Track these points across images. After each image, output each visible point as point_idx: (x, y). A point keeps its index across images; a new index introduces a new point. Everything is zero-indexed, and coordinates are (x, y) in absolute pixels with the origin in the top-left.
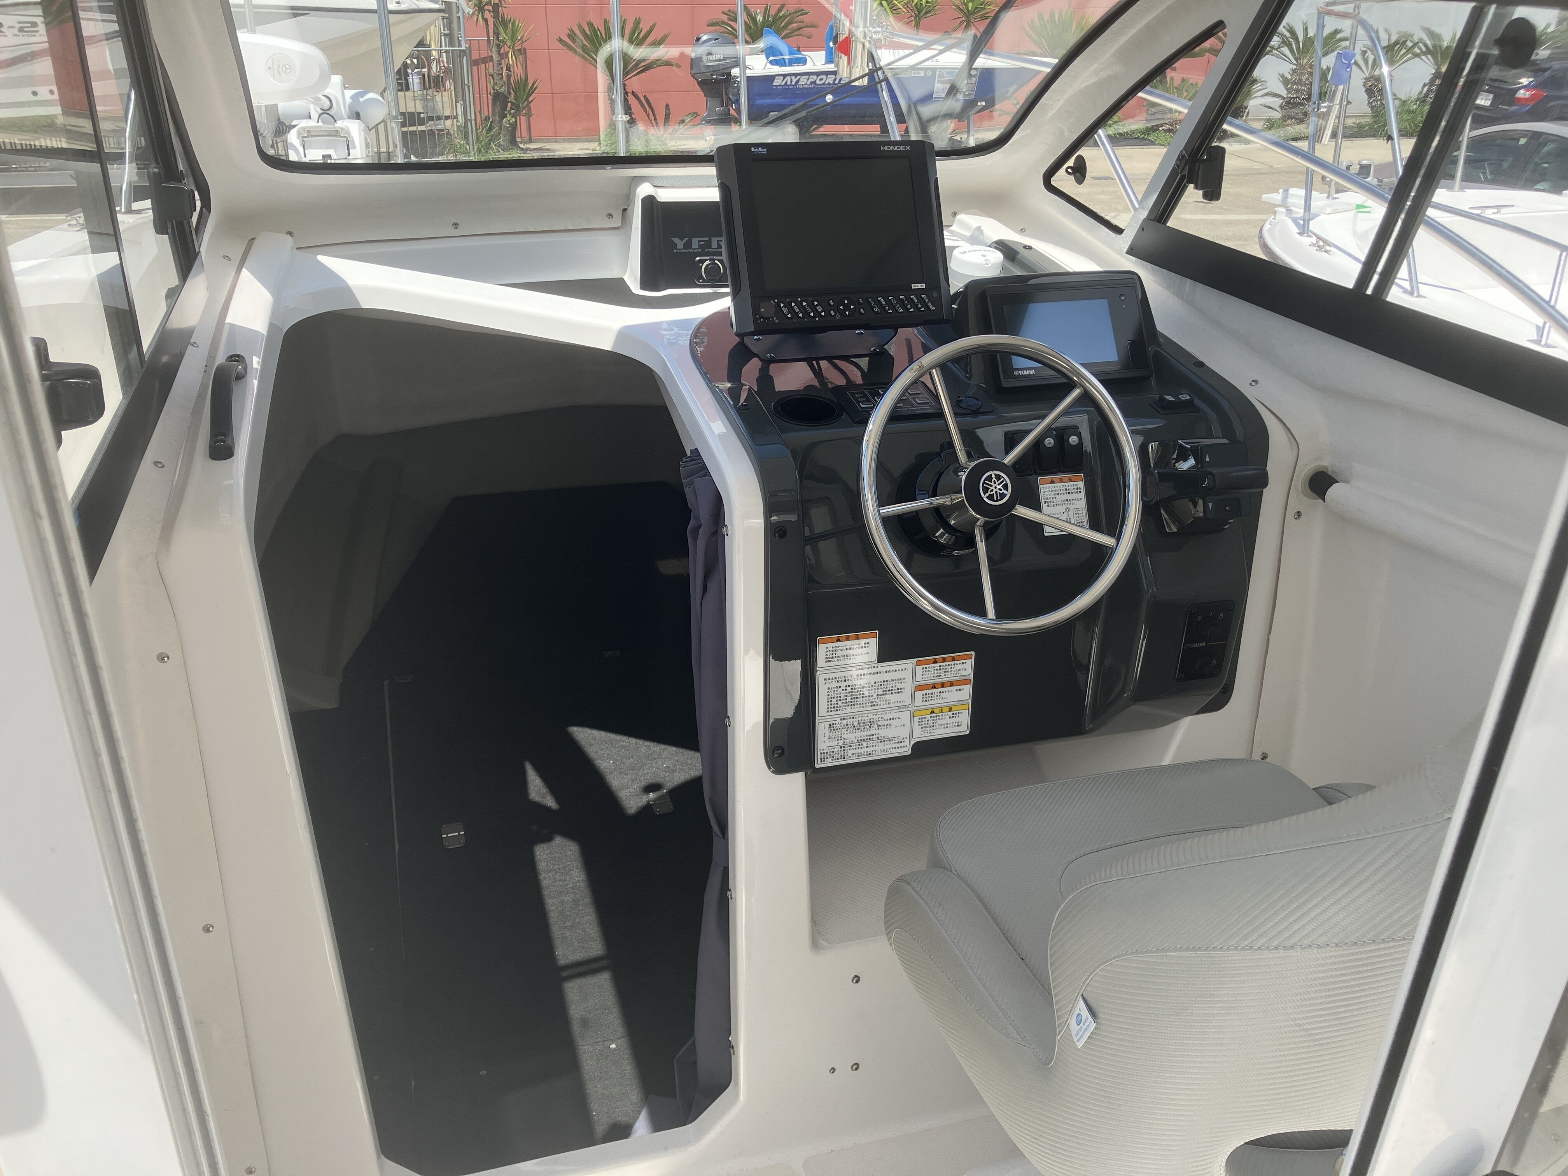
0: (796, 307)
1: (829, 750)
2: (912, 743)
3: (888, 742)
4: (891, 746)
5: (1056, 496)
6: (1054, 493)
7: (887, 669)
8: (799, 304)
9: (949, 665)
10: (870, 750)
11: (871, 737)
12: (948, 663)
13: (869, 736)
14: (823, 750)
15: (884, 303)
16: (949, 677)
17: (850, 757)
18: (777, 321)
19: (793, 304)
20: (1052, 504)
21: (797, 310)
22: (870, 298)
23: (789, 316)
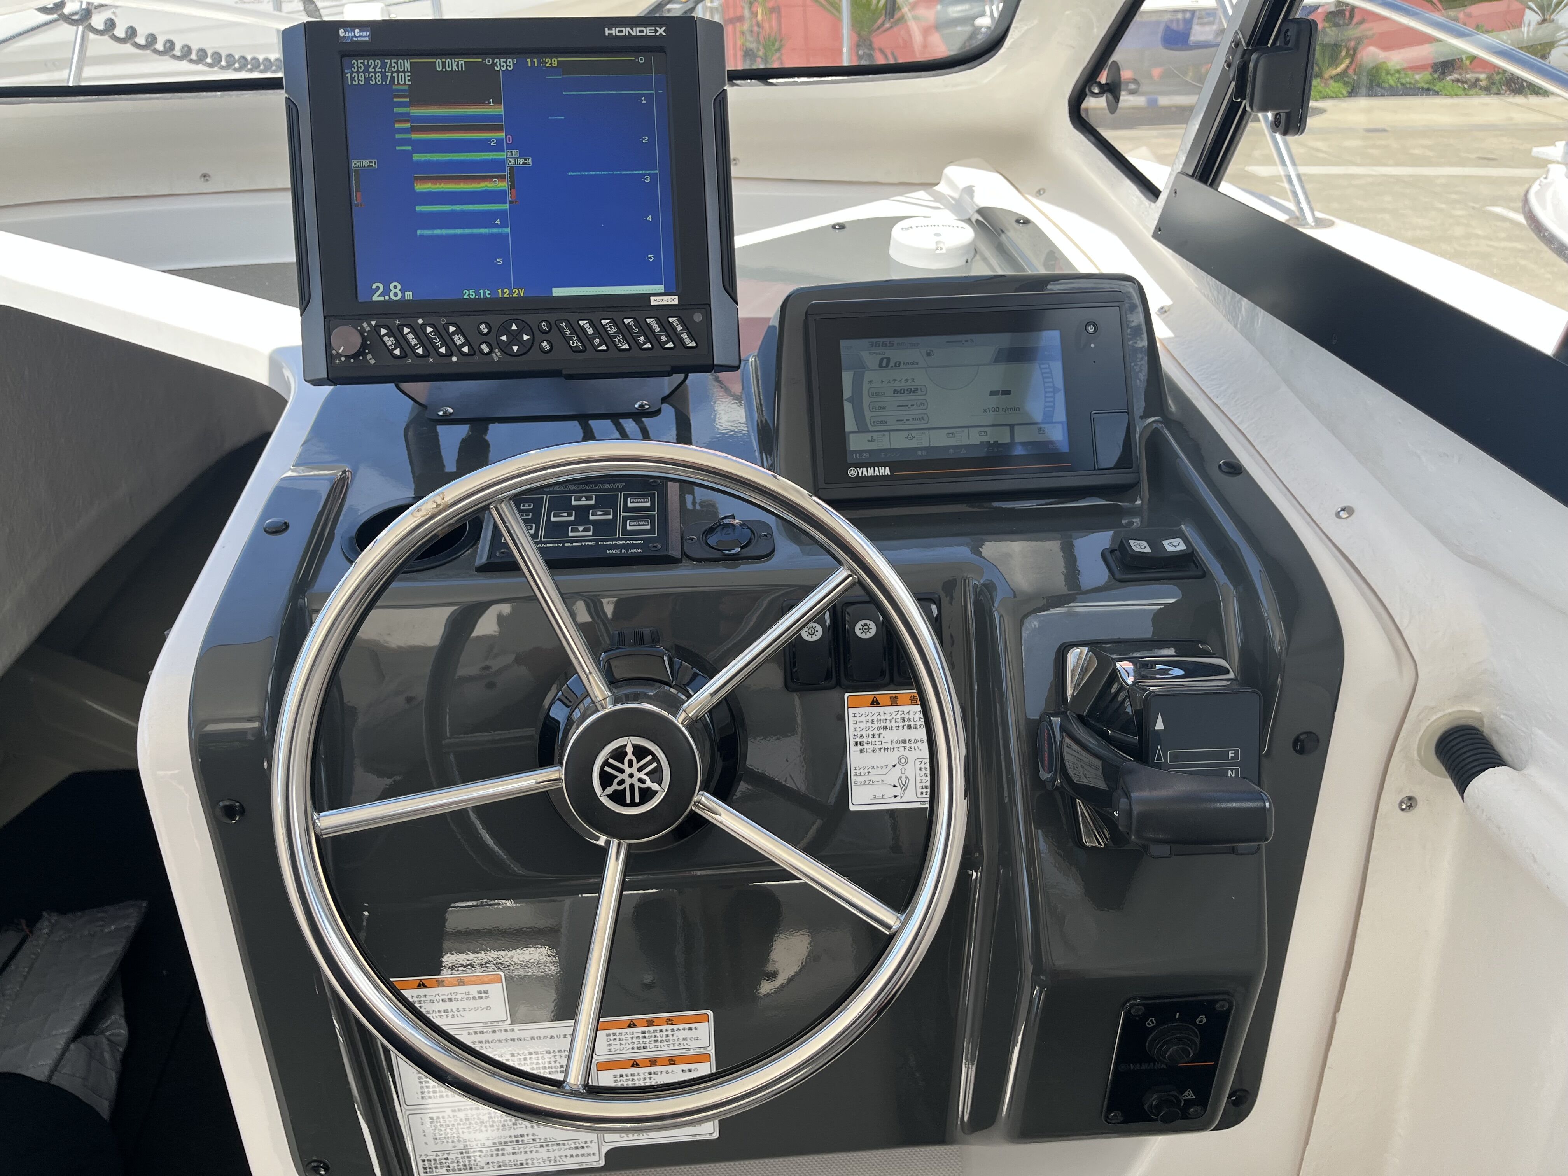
0: (410, 337)
1: (437, 1155)
2: (604, 1150)
3: (555, 1147)
4: (563, 1153)
5: (881, 731)
6: (876, 725)
7: (536, 1033)
8: (418, 332)
9: (661, 1031)
10: (521, 1158)
11: (520, 1139)
12: (661, 1027)
13: (516, 1136)
14: (427, 1155)
15: (590, 331)
16: (664, 1051)
17: (483, 1168)
18: (373, 362)
19: (406, 330)
20: (871, 747)
21: (414, 342)
22: (562, 321)
23: (397, 352)
